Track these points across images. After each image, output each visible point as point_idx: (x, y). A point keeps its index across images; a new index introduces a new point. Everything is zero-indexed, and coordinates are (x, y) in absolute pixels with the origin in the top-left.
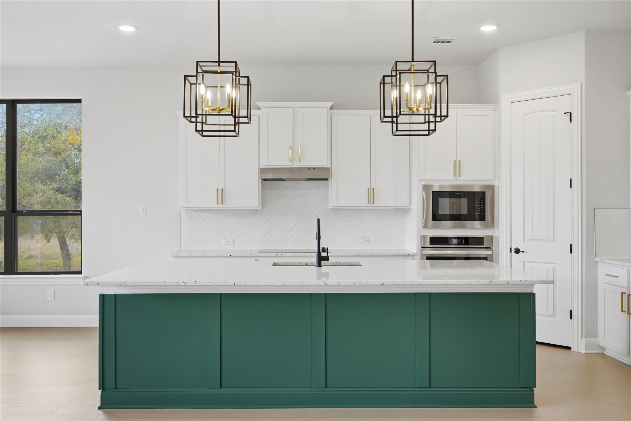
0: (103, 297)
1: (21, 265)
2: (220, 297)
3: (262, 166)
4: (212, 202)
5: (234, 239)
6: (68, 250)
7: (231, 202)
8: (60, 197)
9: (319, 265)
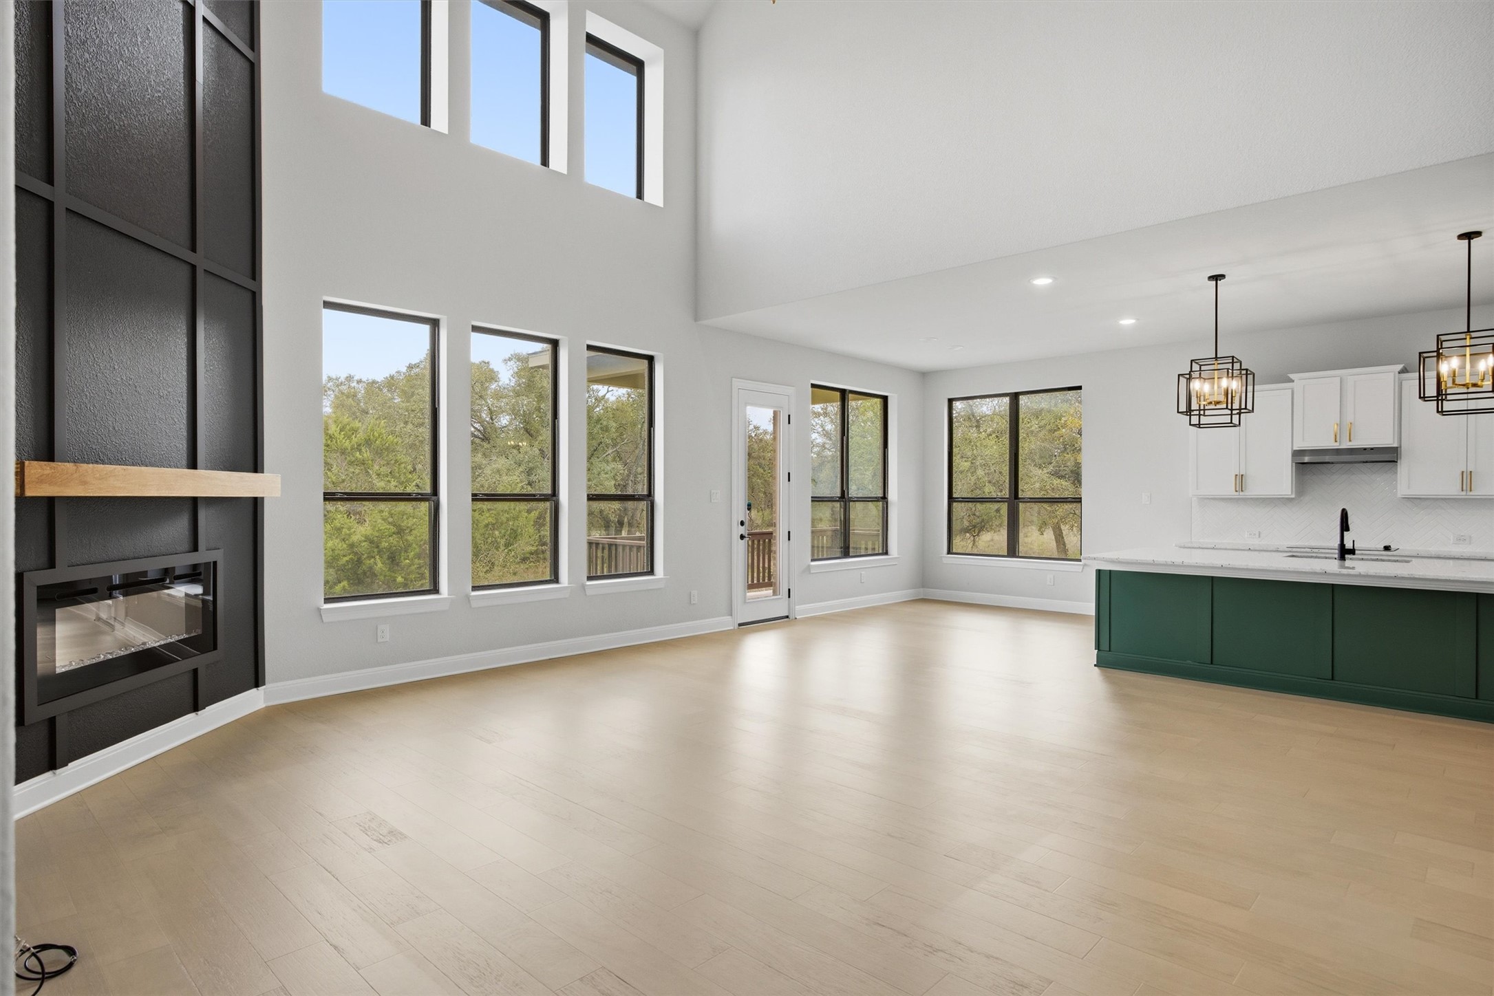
0: (1099, 572)
1: (1022, 549)
2: (1212, 580)
3: (1295, 449)
4: (1229, 490)
5: (1259, 532)
6: (1064, 544)
7: (1253, 490)
8: (1056, 482)
9: (1342, 558)
